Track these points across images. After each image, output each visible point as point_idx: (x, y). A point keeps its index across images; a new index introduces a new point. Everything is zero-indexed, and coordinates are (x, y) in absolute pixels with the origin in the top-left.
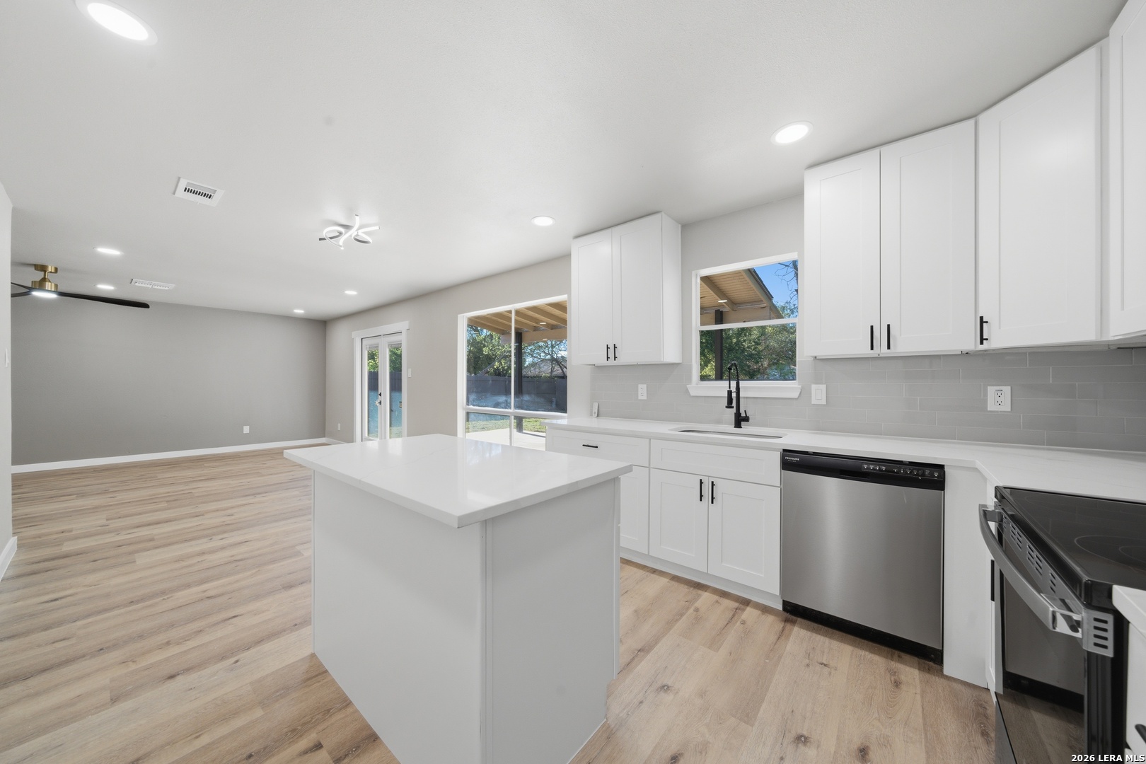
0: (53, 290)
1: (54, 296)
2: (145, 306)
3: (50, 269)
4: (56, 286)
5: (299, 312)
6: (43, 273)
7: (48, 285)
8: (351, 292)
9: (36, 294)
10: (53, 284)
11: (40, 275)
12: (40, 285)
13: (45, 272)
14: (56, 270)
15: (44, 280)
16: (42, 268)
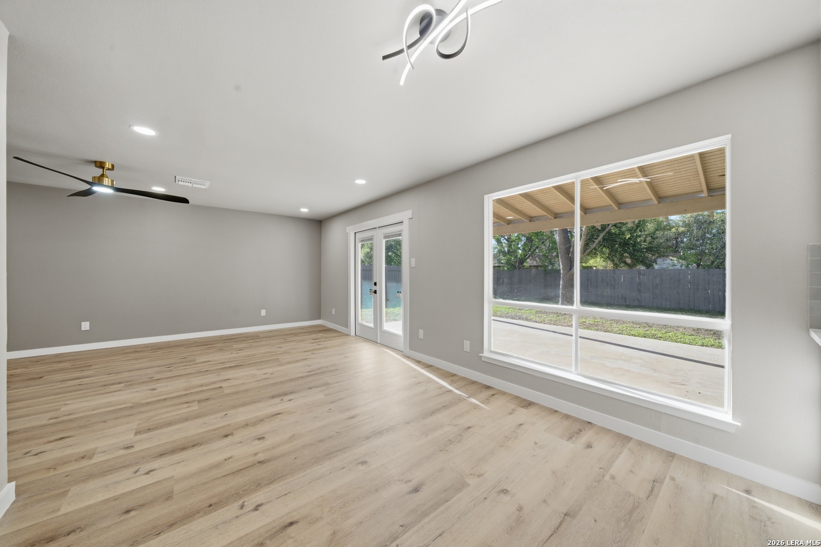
0: (110, 185)
1: (110, 191)
2: (185, 201)
3: (108, 165)
4: (112, 181)
5: (304, 210)
6: (102, 170)
7: (106, 181)
8: (360, 182)
9: (96, 188)
10: (110, 180)
11: (99, 172)
12: (99, 181)
13: (103, 168)
14: (113, 166)
15: (103, 175)
16: (100, 165)
